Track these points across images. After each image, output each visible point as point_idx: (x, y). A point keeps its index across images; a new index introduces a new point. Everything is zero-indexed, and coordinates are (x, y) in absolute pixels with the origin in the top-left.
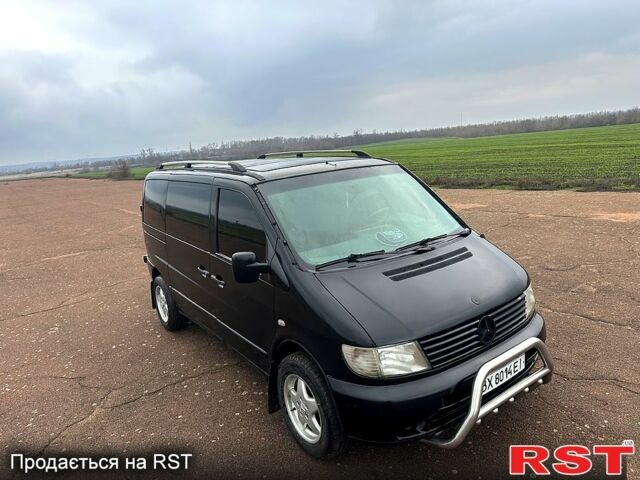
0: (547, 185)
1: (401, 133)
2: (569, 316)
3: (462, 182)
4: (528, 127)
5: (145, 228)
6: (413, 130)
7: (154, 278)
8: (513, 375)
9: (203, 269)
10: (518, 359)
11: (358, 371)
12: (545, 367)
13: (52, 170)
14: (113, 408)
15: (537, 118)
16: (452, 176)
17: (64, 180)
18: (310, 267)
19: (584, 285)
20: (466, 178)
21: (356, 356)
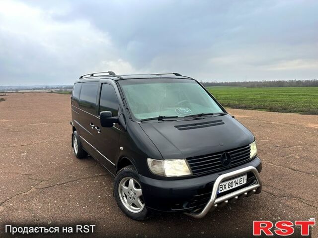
0: (284, 110)
1: (214, 83)
2: (282, 167)
3: (241, 106)
4: (280, 84)
5: (72, 107)
6: (221, 82)
7: (73, 132)
8: (239, 185)
9: (92, 124)
10: (243, 177)
11: (154, 172)
12: (257, 183)
13: (45, 89)
14: (41, 188)
15: (285, 80)
16: (237, 103)
17: (50, 94)
18: (138, 120)
19: (293, 155)
20: (244, 104)
21: (154, 164)
